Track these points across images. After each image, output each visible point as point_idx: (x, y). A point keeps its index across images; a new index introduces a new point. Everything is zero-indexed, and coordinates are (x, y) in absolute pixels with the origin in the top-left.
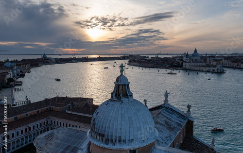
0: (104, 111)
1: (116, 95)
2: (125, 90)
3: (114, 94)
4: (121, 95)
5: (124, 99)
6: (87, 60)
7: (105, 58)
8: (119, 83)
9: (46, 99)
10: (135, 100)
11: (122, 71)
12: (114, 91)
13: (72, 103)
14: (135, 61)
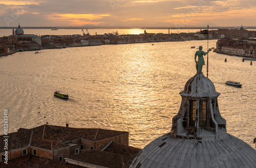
0: (154, 162)
1: (184, 125)
2: (208, 112)
3: (180, 121)
4: (197, 125)
5: (205, 135)
6: (114, 40)
7: (159, 34)
8: (193, 94)
9: (21, 130)
10: (231, 137)
11: (199, 66)
12: (179, 114)
13: (80, 142)
14: (231, 44)
